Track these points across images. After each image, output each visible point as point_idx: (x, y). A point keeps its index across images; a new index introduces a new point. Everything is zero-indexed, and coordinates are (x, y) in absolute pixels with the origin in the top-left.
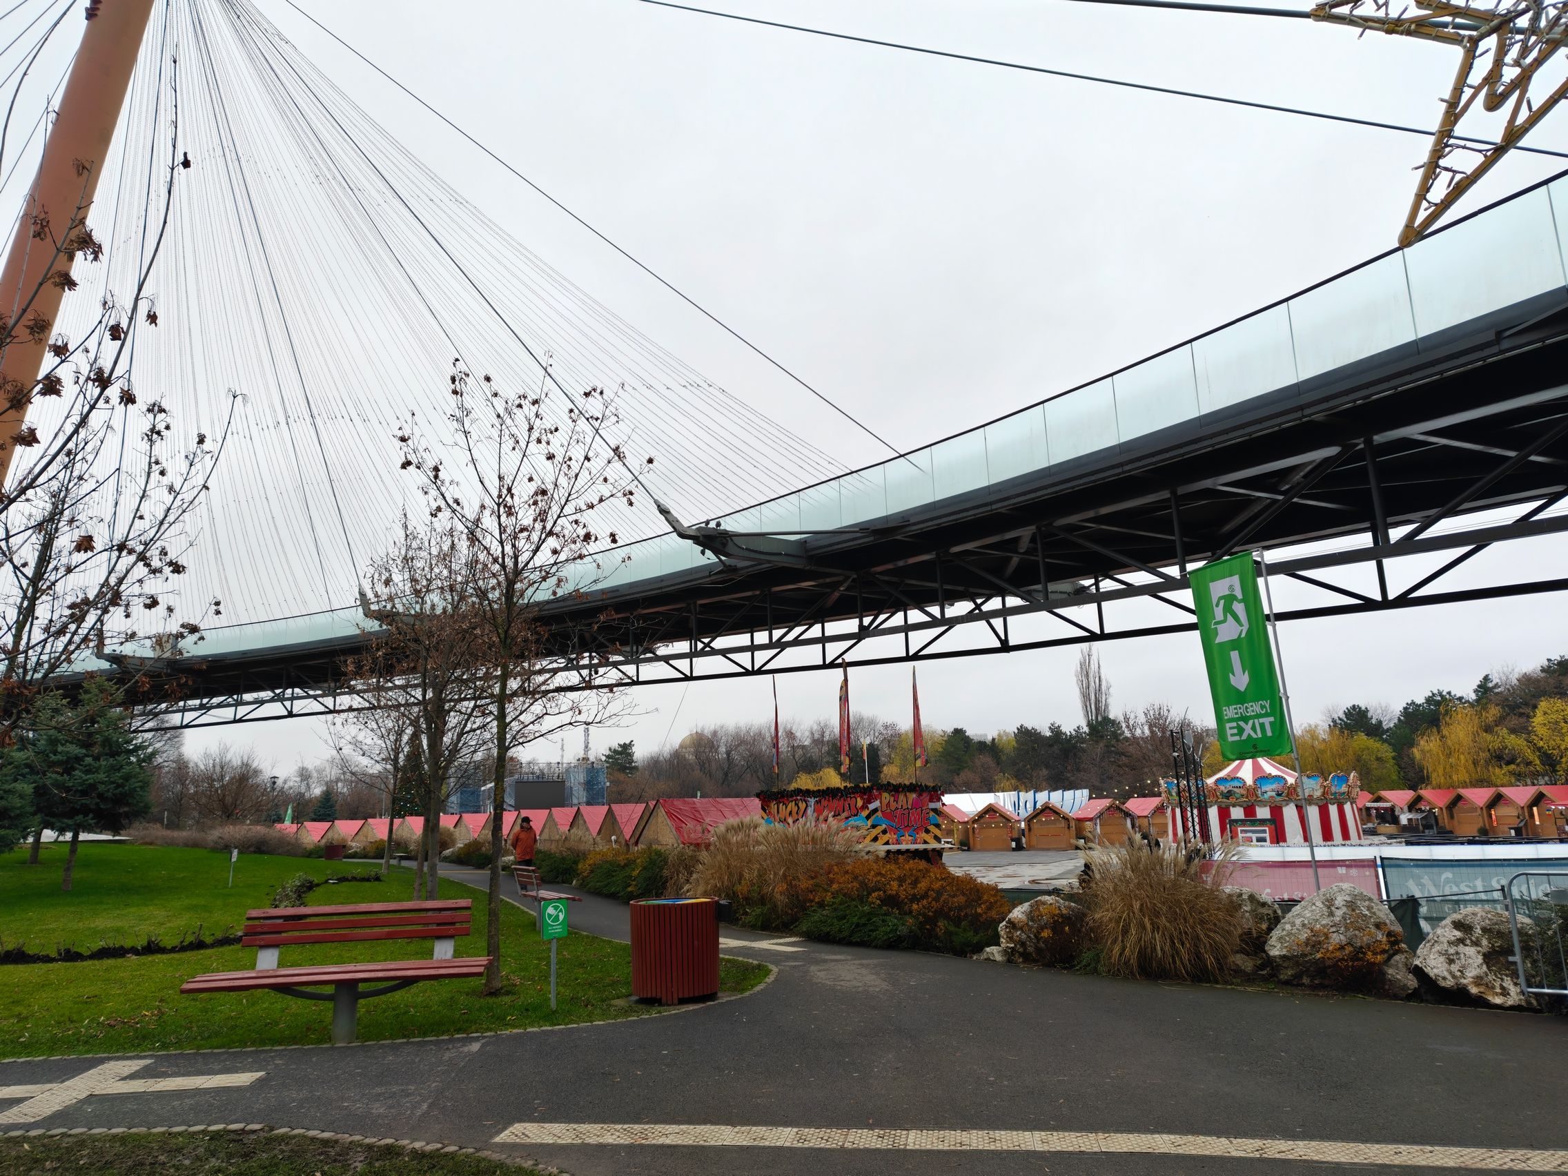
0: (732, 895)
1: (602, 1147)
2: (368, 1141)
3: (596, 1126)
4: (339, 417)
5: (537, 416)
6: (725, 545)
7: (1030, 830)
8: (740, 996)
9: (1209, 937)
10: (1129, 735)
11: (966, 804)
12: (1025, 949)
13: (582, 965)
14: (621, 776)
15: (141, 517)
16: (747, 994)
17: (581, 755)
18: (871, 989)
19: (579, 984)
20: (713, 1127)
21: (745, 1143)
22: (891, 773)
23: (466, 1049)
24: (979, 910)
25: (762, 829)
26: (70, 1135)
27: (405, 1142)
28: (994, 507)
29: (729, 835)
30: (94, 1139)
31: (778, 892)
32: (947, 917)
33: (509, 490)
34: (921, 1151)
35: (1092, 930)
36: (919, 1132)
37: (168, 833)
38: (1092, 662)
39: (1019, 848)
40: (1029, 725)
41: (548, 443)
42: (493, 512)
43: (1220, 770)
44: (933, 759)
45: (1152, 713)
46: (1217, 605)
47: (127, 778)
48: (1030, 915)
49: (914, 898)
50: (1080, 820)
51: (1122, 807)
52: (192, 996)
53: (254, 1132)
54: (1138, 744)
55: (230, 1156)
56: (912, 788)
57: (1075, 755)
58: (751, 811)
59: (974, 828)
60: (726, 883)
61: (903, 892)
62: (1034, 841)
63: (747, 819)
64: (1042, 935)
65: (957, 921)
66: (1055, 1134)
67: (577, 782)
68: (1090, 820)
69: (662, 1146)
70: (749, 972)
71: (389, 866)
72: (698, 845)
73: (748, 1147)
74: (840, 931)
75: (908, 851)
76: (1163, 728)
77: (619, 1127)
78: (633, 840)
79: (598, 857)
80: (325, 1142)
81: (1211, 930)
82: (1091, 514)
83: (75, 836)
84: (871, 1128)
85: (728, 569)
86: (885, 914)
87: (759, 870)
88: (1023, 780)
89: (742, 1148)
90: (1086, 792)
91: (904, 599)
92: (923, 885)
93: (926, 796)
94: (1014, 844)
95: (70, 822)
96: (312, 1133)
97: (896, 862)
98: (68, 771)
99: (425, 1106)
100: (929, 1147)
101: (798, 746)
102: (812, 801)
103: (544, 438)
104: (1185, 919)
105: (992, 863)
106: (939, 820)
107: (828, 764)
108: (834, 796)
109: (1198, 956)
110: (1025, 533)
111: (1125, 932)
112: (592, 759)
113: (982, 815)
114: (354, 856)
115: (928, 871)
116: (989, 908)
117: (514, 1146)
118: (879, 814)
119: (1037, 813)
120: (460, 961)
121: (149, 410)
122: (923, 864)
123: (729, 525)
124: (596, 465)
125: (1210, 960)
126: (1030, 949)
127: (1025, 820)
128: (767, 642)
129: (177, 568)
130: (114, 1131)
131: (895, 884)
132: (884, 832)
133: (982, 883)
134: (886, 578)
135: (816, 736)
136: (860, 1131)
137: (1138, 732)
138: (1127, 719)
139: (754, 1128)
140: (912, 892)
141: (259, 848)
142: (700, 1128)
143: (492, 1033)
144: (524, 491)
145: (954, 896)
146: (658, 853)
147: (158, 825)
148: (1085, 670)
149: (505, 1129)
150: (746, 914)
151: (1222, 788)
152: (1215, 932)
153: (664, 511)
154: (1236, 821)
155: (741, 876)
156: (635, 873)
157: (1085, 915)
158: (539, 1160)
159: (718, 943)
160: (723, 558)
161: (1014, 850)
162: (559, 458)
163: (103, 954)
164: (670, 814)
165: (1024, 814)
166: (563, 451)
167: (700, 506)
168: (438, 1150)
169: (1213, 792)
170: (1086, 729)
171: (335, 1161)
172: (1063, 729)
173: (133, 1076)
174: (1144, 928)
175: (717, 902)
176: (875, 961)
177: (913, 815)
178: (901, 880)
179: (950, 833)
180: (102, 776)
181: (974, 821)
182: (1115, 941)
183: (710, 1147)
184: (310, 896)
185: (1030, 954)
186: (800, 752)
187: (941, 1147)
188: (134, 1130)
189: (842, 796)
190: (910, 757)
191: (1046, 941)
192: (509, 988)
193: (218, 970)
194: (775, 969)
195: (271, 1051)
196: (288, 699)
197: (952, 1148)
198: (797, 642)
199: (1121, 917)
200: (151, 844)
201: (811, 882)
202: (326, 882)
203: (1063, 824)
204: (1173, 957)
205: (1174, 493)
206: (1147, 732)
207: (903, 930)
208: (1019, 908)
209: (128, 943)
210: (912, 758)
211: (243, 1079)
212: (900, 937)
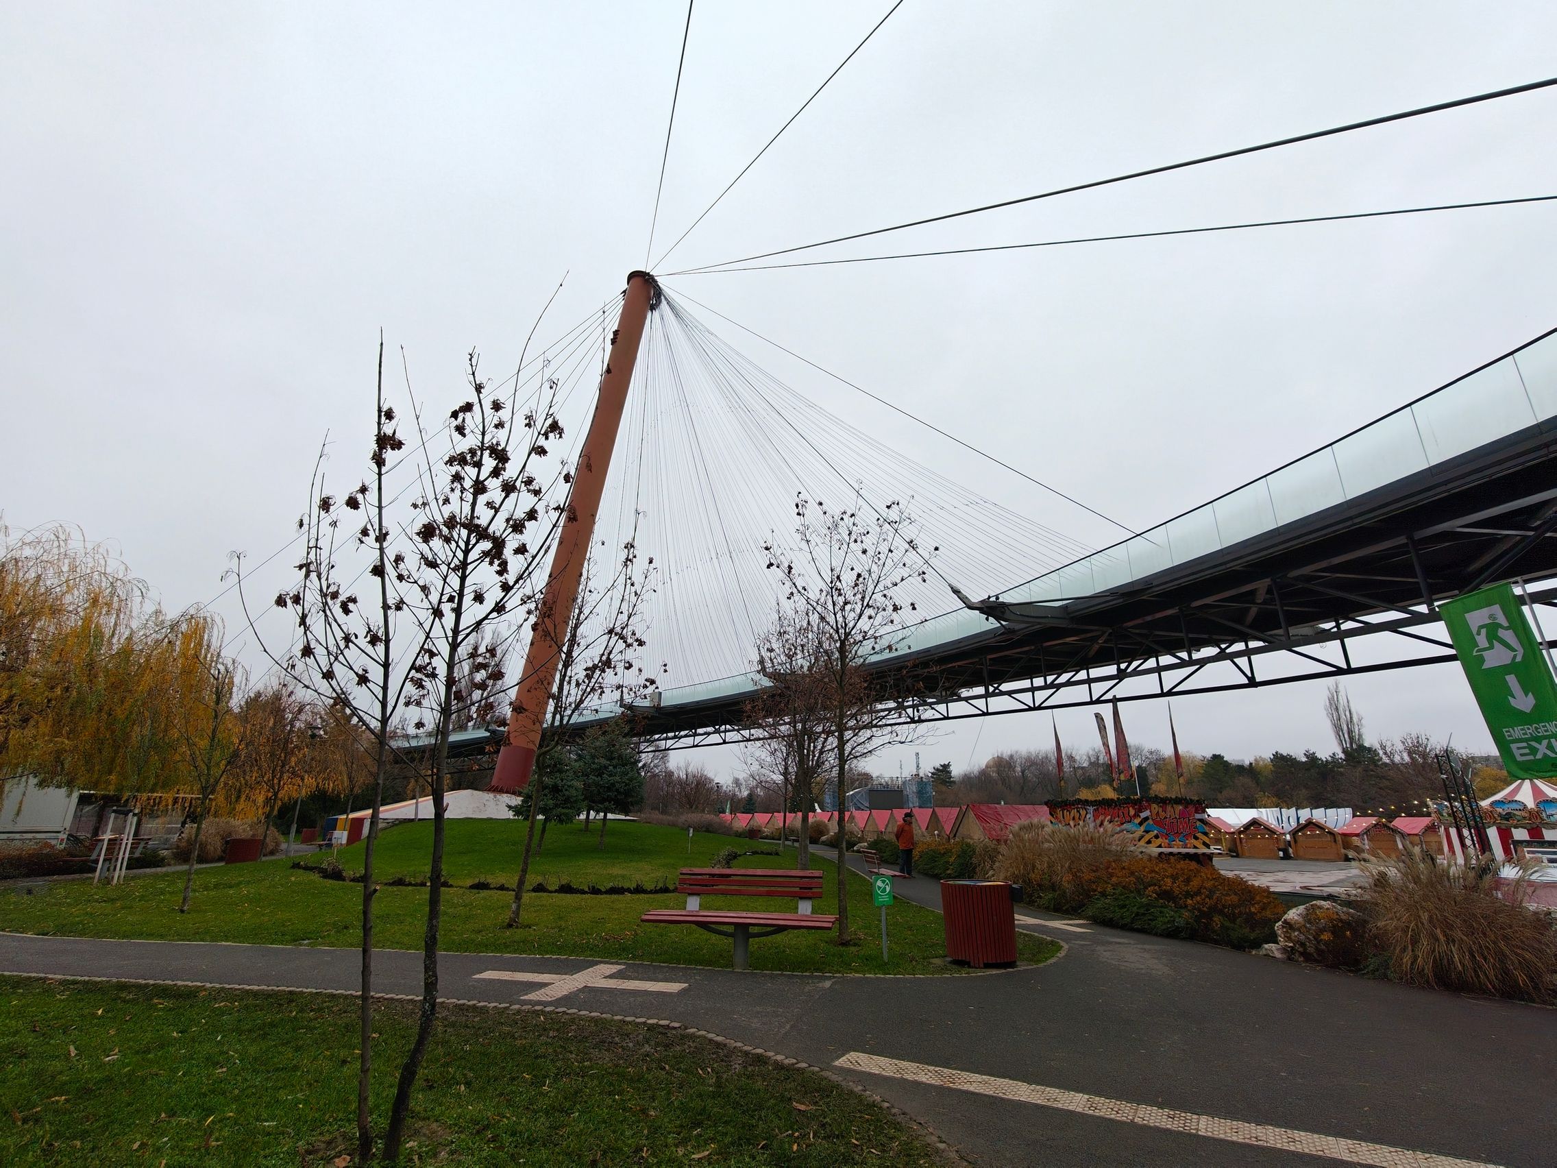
0: (1028, 882)
1: (917, 1084)
2: (746, 1048)
3: (913, 1064)
4: (745, 550)
5: (854, 524)
6: (1003, 613)
7: (1296, 842)
8: (1035, 966)
9: (1517, 954)
10: (1388, 761)
11: (1233, 818)
12: (1305, 949)
13: (910, 928)
14: (944, 788)
15: (622, 613)
16: (1041, 965)
17: (914, 773)
18: (1154, 972)
19: (907, 943)
20: (1011, 1082)
21: (1039, 1102)
22: (1158, 789)
23: (820, 985)
24: (1253, 910)
25: (1049, 829)
26: (568, 1014)
27: (770, 1054)
28: (1228, 566)
29: (1022, 833)
30: (581, 1018)
31: (1066, 881)
32: (1221, 912)
33: (838, 577)
34: (1215, 1139)
35: (1376, 937)
36: (1210, 1119)
37: (661, 816)
38: (1340, 698)
39: (1287, 857)
40: (1284, 752)
41: (862, 542)
42: (828, 593)
43: (1494, 794)
44: (1196, 780)
45: (1409, 741)
46: (1479, 634)
47: (631, 780)
48: (1307, 917)
49: (1188, 895)
50: (1345, 835)
51: (1388, 824)
52: (655, 924)
53: (675, 1028)
54: (1398, 769)
55: (657, 1044)
56: (1178, 801)
57: (1333, 777)
58: (1042, 816)
59: (1240, 839)
60: (1022, 871)
61: (1177, 888)
62: (1301, 852)
63: (1035, 821)
64: (1322, 937)
65: (1232, 918)
66: (1363, 1144)
67: (911, 790)
68: (1357, 835)
69: (967, 1092)
70: (1043, 947)
71: (785, 846)
72: (998, 841)
73: (1043, 1106)
74: (1122, 918)
75: (1179, 853)
76: (1424, 755)
77: (931, 1068)
78: (952, 836)
79: (925, 846)
80: (718, 1045)
81: (1518, 947)
82: (1324, 564)
83: (605, 816)
84: (1161, 1106)
85: (1007, 631)
86: (1162, 907)
87: (1048, 863)
88: (1283, 799)
89: (1036, 1105)
90: (1349, 811)
91: (1155, 647)
92: (1195, 883)
93: (1191, 808)
94: (1281, 854)
95: (602, 806)
96: (711, 1036)
97: (1168, 861)
98: (600, 775)
99: (788, 1027)
100: (1222, 1136)
101: (1079, 768)
102: (1091, 809)
103: (859, 540)
104: (1484, 934)
105: (1262, 870)
106: (1207, 829)
107: (1105, 782)
108: (1109, 806)
109: (1506, 972)
110: (1261, 585)
111: (1415, 942)
112: (921, 775)
113: (1247, 827)
114: (766, 838)
115: (1199, 871)
116: (1263, 909)
117: (849, 1071)
118: (1150, 822)
119: (1301, 828)
120: (814, 916)
121: (625, 547)
122: (1194, 865)
123: (1005, 599)
124: (896, 555)
125: (1521, 978)
126: (1311, 950)
127: (1289, 833)
128: (1043, 684)
129: (641, 643)
130: (593, 1014)
131: (1169, 881)
132: (1157, 837)
133: (1253, 885)
134: (1137, 631)
135: (1093, 760)
136: (1149, 1108)
137: (1397, 759)
138: (1383, 747)
139: (1048, 1089)
140: (1186, 889)
141: (708, 829)
142: (1000, 1080)
143: (840, 975)
144: (848, 578)
145: (1227, 895)
146: (968, 845)
147: (657, 812)
148: (1334, 705)
149: (843, 1055)
150: (1040, 897)
151: (1499, 810)
152: (1523, 949)
153: (956, 592)
154: (1521, 842)
155: (1034, 867)
156: (952, 860)
157: (1366, 922)
158: (867, 1087)
159: (1014, 919)
160: (1004, 623)
161: (1282, 858)
162: (870, 552)
163: (613, 891)
164: (978, 817)
165: (1288, 828)
166: (874, 547)
167: (984, 588)
168: (793, 1064)
169: (1490, 814)
170: (1342, 756)
171: (722, 1061)
172: (1319, 755)
173: (611, 977)
174: (1437, 940)
175: (1010, 886)
176: (1156, 947)
177: (1181, 823)
178: (1174, 878)
179: (1218, 841)
180: (618, 778)
181: (1240, 832)
182: (1404, 949)
183: (1009, 1100)
184: (734, 862)
185: (1310, 954)
186: (1080, 772)
187: (1235, 1139)
188: (604, 1015)
189: (1116, 806)
190: (1175, 777)
191: (1326, 943)
192: (856, 941)
193: (673, 908)
194: (1066, 946)
195: (695, 969)
196: (722, 732)
197: (1247, 1141)
198: (1069, 683)
199: (1408, 927)
200: (649, 823)
201: (1093, 874)
202: (745, 854)
203: (1329, 838)
204: (1475, 971)
205: (1410, 538)
206: (1407, 758)
207: (1179, 922)
208: (1294, 910)
209: (626, 885)
210: (1177, 777)
211: (674, 987)
212: (1178, 927)
